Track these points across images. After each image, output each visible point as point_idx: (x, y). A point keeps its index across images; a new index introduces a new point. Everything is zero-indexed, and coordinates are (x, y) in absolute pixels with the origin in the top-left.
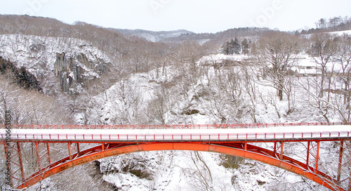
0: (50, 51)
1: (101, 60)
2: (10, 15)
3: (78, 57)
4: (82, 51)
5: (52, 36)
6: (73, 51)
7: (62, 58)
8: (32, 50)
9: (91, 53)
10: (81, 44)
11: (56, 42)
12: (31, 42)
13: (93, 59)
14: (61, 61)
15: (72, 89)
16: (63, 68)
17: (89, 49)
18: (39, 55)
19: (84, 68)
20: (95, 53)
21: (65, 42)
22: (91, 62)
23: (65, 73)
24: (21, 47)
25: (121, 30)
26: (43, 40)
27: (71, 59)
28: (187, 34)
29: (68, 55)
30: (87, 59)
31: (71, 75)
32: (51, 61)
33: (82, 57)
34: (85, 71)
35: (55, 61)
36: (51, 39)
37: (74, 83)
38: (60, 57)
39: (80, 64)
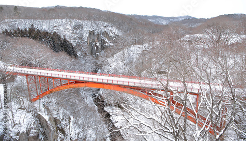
0: (85, 29)
1: (118, 36)
2: (72, 7)
3: (103, 34)
4: (106, 30)
5: (87, 20)
6: (100, 29)
7: (92, 34)
8: (74, 28)
9: (111, 31)
10: (105, 25)
11: (89, 24)
12: (74, 24)
13: (112, 35)
14: (92, 35)
15: (98, 54)
16: (93, 40)
17: (110, 28)
18: (78, 32)
19: (106, 40)
20: (114, 31)
21: (95, 24)
22: (111, 37)
23: (94, 43)
24: (68, 27)
25: (143, 16)
26: (82, 22)
27: (98, 34)
28: (189, 19)
29: (96, 32)
30: (108, 35)
31: (97, 45)
32: (86, 35)
33: (105, 34)
34: (106, 42)
35: (88, 35)
36: (86, 22)
37: (99, 50)
38: (91, 33)
39: (104, 38)
